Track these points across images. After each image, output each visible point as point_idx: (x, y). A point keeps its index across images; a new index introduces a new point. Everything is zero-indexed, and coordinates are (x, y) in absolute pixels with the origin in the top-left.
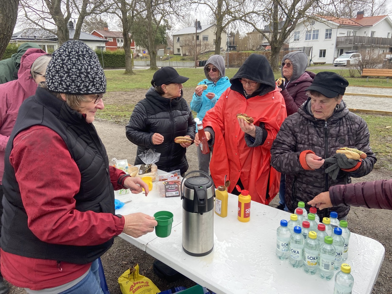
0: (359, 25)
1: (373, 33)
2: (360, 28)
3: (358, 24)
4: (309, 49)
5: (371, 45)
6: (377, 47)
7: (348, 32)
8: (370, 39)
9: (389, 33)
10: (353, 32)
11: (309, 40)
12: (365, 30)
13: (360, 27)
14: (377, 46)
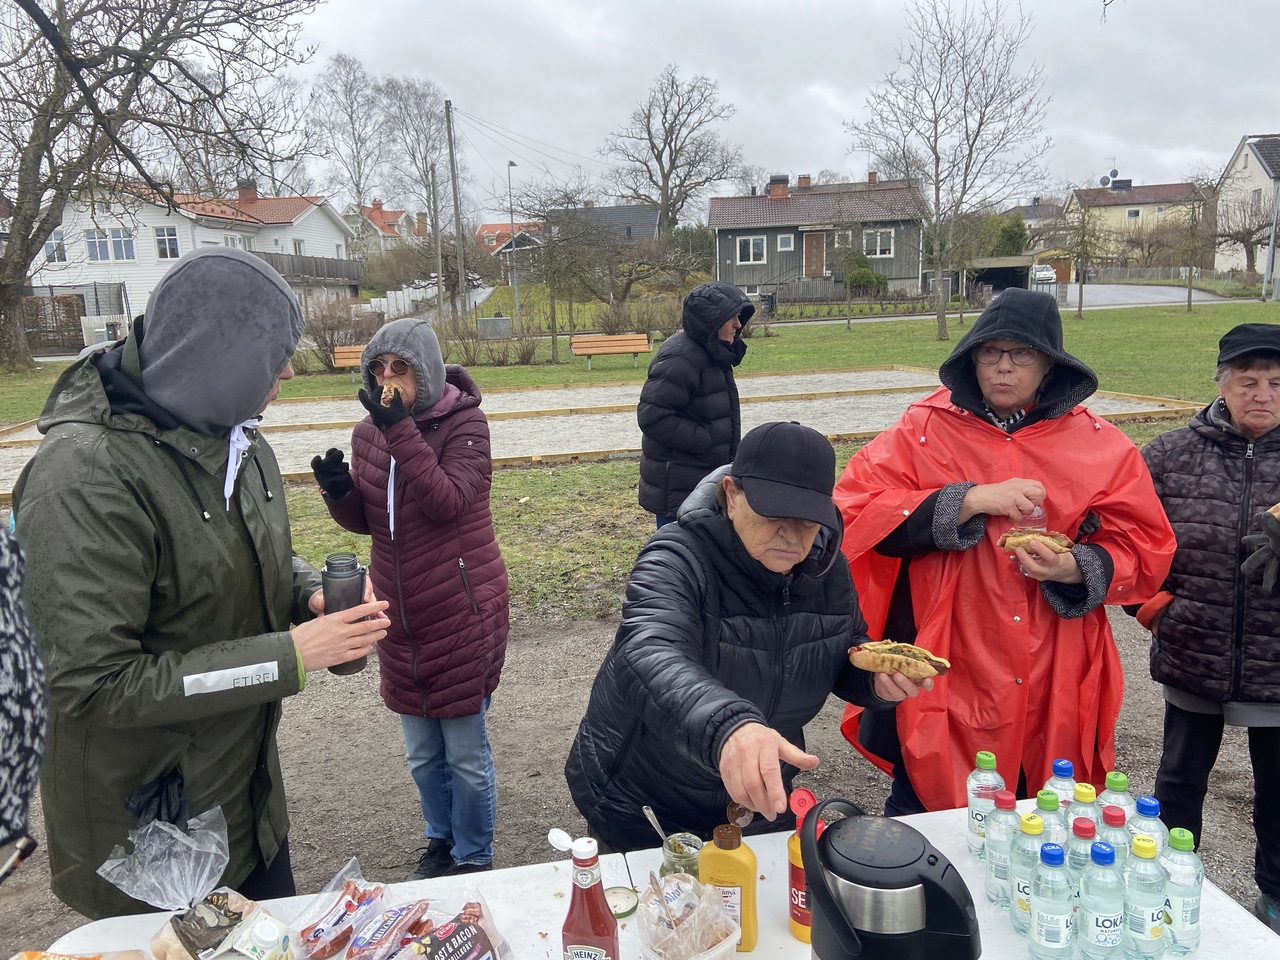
0: (252, 220)
1: (297, 244)
2: (260, 229)
3: (249, 216)
4: (114, 290)
5: (303, 278)
6: (318, 284)
7: (226, 239)
8: (295, 260)
9: (338, 246)
10: (240, 239)
11: (103, 262)
12: (275, 235)
13: (260, 227)
14: (318, 282)
